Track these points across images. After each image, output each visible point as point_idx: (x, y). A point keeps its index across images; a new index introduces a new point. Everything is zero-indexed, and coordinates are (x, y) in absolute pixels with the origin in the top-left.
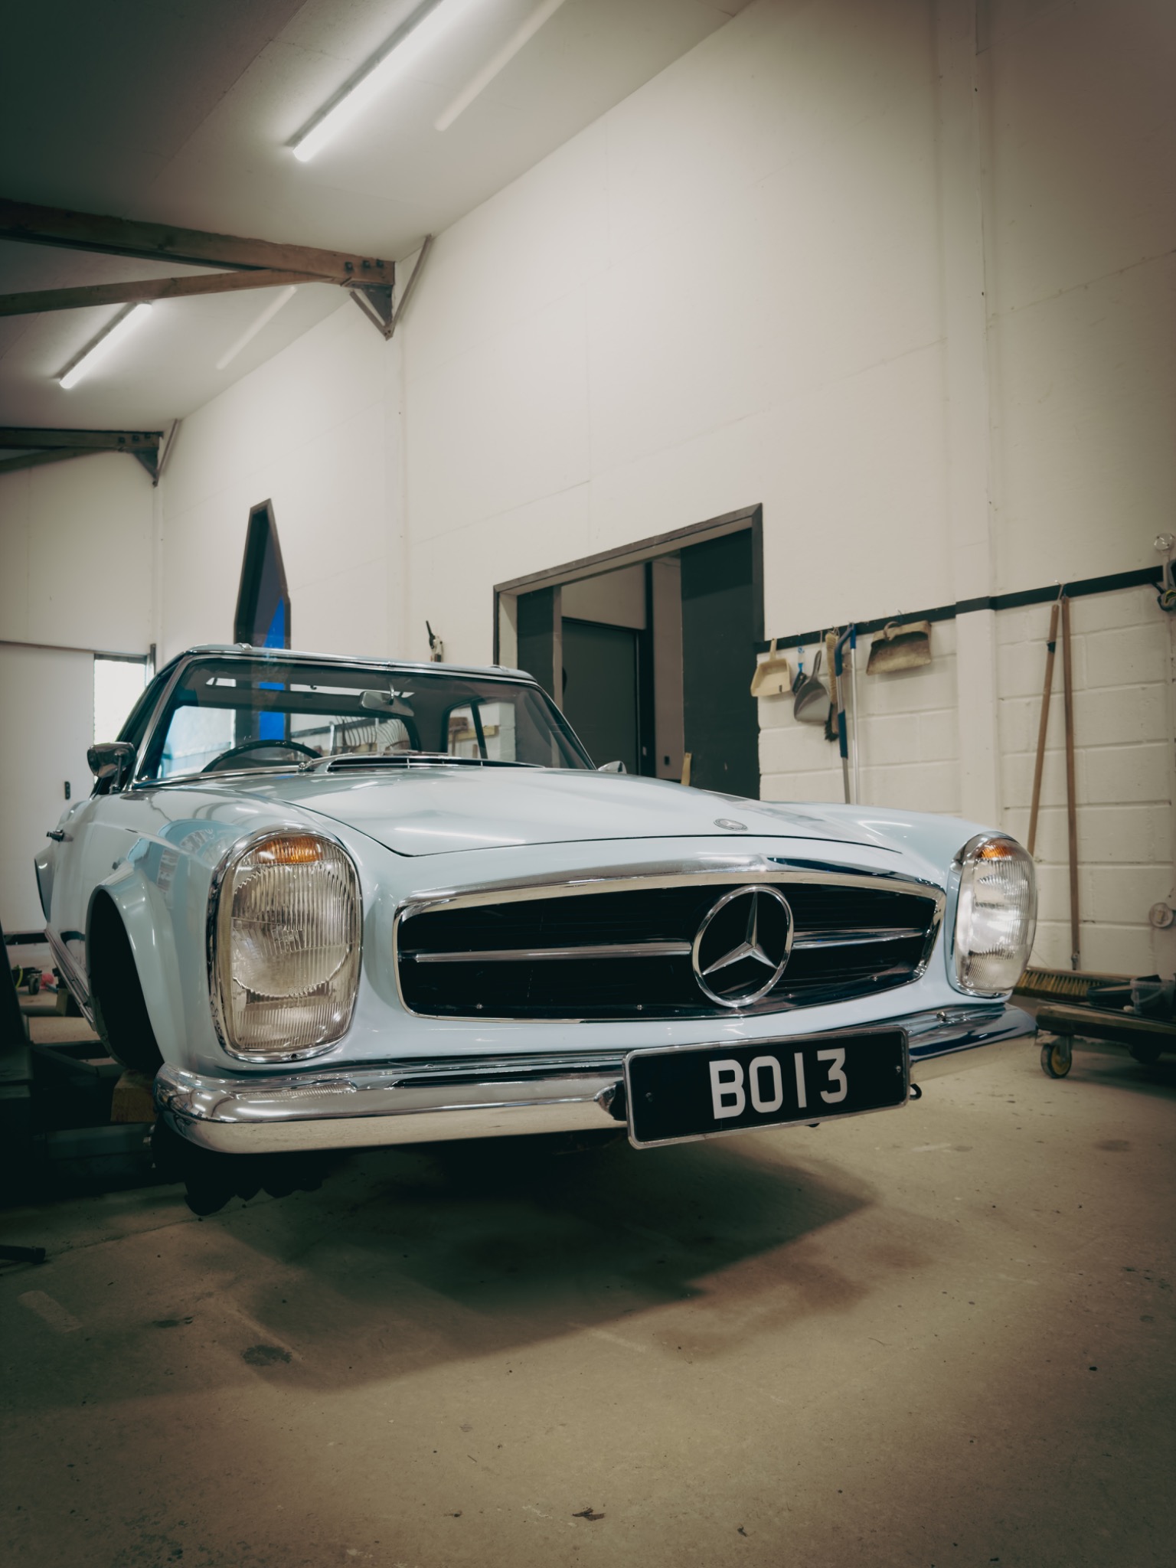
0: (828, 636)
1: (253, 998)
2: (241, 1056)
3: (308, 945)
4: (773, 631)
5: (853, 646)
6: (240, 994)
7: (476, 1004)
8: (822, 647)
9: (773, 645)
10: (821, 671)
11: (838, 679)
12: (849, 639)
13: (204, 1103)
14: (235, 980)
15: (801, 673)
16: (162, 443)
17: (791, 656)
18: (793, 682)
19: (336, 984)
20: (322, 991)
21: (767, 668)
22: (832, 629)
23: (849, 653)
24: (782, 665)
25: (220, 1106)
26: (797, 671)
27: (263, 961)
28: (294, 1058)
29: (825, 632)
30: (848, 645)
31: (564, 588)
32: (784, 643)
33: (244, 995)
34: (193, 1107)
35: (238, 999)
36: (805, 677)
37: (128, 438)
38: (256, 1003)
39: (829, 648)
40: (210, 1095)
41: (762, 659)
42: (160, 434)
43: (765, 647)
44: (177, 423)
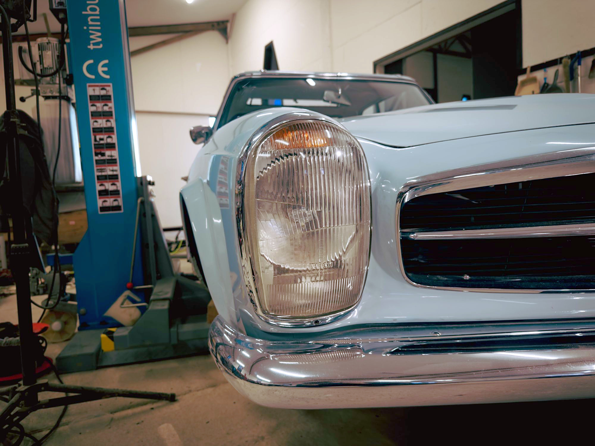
0: (563, 61)
1: (279, 270)
2: (272, 322)
3: (326, 225)
4: (528, 62)
5: (579, 64)
6: (267, 268)
7: (463, 275)
8: (560, 68)
9: (528, 70)
10: (558, 81)
11: (571, 83)
12: (577, 61)
13: (243, 359)
14: (263, 256)
15: (545, 83)
16: (229, 25)
17: (539, 75)
18: (541, 88)
19: (348, 258)
20: (337, 265)
21: (524, 83)
22: (566, 57)
23: (577, 68)
24: (534, 80)
25: (257, 364)
26: (543, 82)
27: (287, 239)
28: (317, 324)
29: (561, 59)
30: (576, 63)
31: (408, 60)
32: (535, 68)
33: (272, 269)
34: (234, 361)
35: (266, 272)
36: (548, 85)
37: (216, 24)
38: (282, 275)
39: (565, 67)
40: (249, 353)
41: (521, 78)
42: (227, 21)
43: (524, 71)
44: (234, 15)
